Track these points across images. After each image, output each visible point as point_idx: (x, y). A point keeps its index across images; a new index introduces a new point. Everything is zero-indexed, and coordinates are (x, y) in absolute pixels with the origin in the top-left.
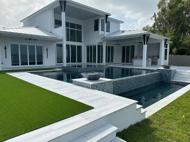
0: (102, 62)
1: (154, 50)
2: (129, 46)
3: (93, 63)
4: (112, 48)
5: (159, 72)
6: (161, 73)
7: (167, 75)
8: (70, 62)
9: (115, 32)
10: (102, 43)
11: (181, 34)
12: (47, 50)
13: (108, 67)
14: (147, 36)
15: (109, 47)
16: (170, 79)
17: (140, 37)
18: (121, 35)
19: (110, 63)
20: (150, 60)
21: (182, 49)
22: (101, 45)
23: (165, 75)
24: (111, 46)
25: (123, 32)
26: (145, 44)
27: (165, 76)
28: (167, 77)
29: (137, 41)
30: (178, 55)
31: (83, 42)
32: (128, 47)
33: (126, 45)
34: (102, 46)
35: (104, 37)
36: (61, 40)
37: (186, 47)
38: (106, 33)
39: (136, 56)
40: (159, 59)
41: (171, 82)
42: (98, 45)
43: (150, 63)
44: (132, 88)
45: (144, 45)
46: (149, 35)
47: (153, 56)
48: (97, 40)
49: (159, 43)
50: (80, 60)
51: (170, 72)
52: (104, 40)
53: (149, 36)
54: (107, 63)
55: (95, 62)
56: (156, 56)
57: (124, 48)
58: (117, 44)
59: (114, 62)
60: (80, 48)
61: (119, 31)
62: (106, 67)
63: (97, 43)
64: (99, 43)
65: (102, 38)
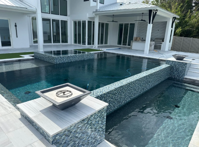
0: (93, 44)
1: (158, 30)
2: (128, 24)
3: (81, 45)
4: (107, 25)
5: (169, 64)
6: (171, 66)
7: (181, 69)
8: (51, 43)
9: (111, 5)
10: (93, 18)
11: (188, 11)
12: (16, 26)
13: (100, 52)
14: (154, 12)
15: (103, 24)
16: (184, 75)
17: (143, 13)
18: (119, 9)
19: (104, 45)
20: (153, 44)
21: (188, 30)
22: (92, 21)
23: (177, 69)
24: (105, 22)
25: (121, 5)
26: (150, 23)
27: (176, 71)
28: (179, 73)
29: (139, 18)
30: (183, 37)
31: (69, 16)
32: (126, 25)
33: (124, 23)
34: (94, 22)
35: (97, 10)
36: (35, 13)
37: (193, 27)
38: (100, 5)
39: (136, 38)
40: (163, 42)
41: (184, 79)
42: (88, 21)
43: (153, 47)
44: (134, 95)
45: (149, 25)
46: (157, 10)
47: (156, 39)
48: (88, 14)
49: (166, 22)
50: (65, 40)
51: (184, 65)
52: (96, 15)
53: (156, 13)
54: (100, 45)
55: (84, 43)
56: (160, 39)
57: (121, 26)
58: (113, 21)
59: (108, 44)
60: (64, 23)
61: (116, 3)
62: (98, 53)
63: (87, 18)
64: (90, 18)
65: (93, 12)
